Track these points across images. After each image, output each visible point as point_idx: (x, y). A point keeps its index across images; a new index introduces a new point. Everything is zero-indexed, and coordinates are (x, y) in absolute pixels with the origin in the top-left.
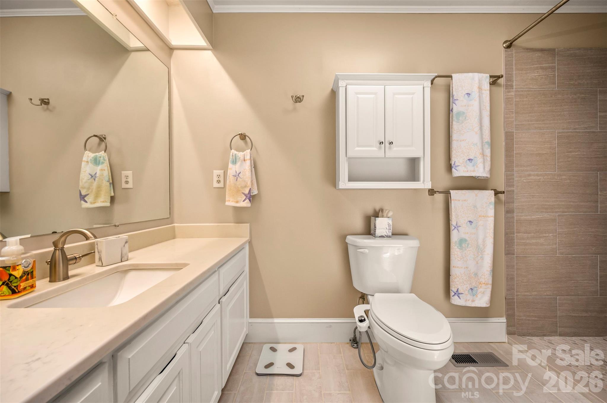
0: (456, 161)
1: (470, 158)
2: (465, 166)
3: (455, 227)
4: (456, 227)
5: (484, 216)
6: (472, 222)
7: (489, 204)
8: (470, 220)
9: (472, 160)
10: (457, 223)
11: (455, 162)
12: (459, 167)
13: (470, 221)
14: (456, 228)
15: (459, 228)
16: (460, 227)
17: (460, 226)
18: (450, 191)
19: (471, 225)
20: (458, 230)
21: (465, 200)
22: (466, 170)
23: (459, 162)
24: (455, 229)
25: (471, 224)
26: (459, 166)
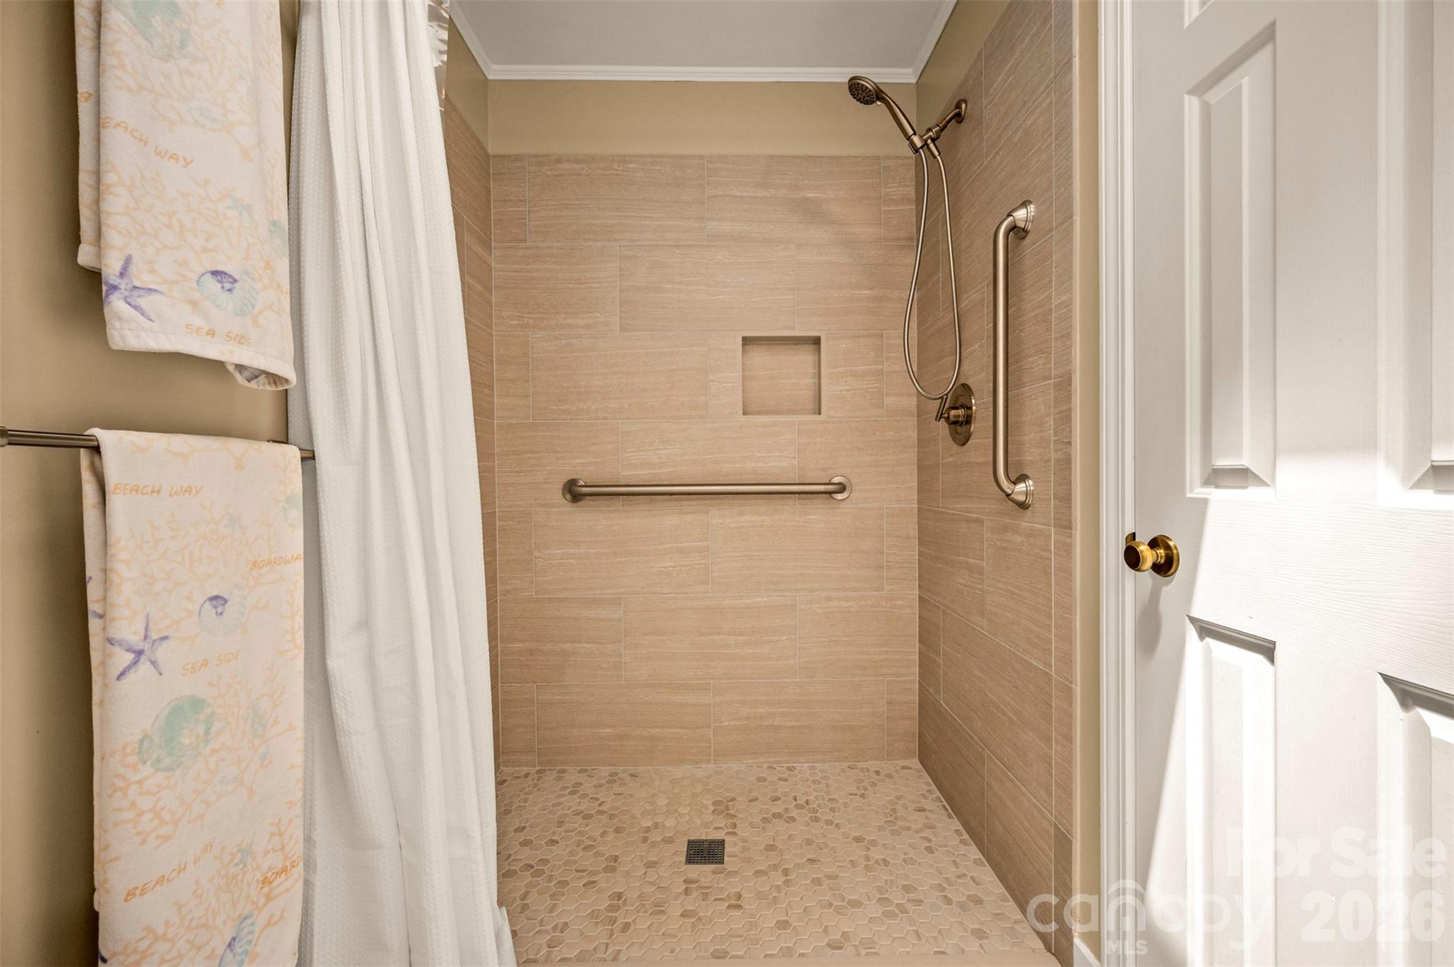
0: (135, 260)
1: (219, 268)
2: (194, 304)
3: (139, 653)
4: (146, 646)
5: (269, 563)
6: (226, 601)
7: (286, 506)
8: (215, 594)
9: (235, 281)
10: (151, 626)
11: (128, 261)
12: (155, 296)
13: (214, 598)
14: (143, 658)
15: (161, 653)
16: (165, 644)
17: (165, 638)
18: (96, 431)
19: (221, 613)
20: (153, 663)
21: (189, 490)
22: (198, 321)
23: (153, 272)
24: (135, 663)
25: (220, 609)
26: (155, 291)
